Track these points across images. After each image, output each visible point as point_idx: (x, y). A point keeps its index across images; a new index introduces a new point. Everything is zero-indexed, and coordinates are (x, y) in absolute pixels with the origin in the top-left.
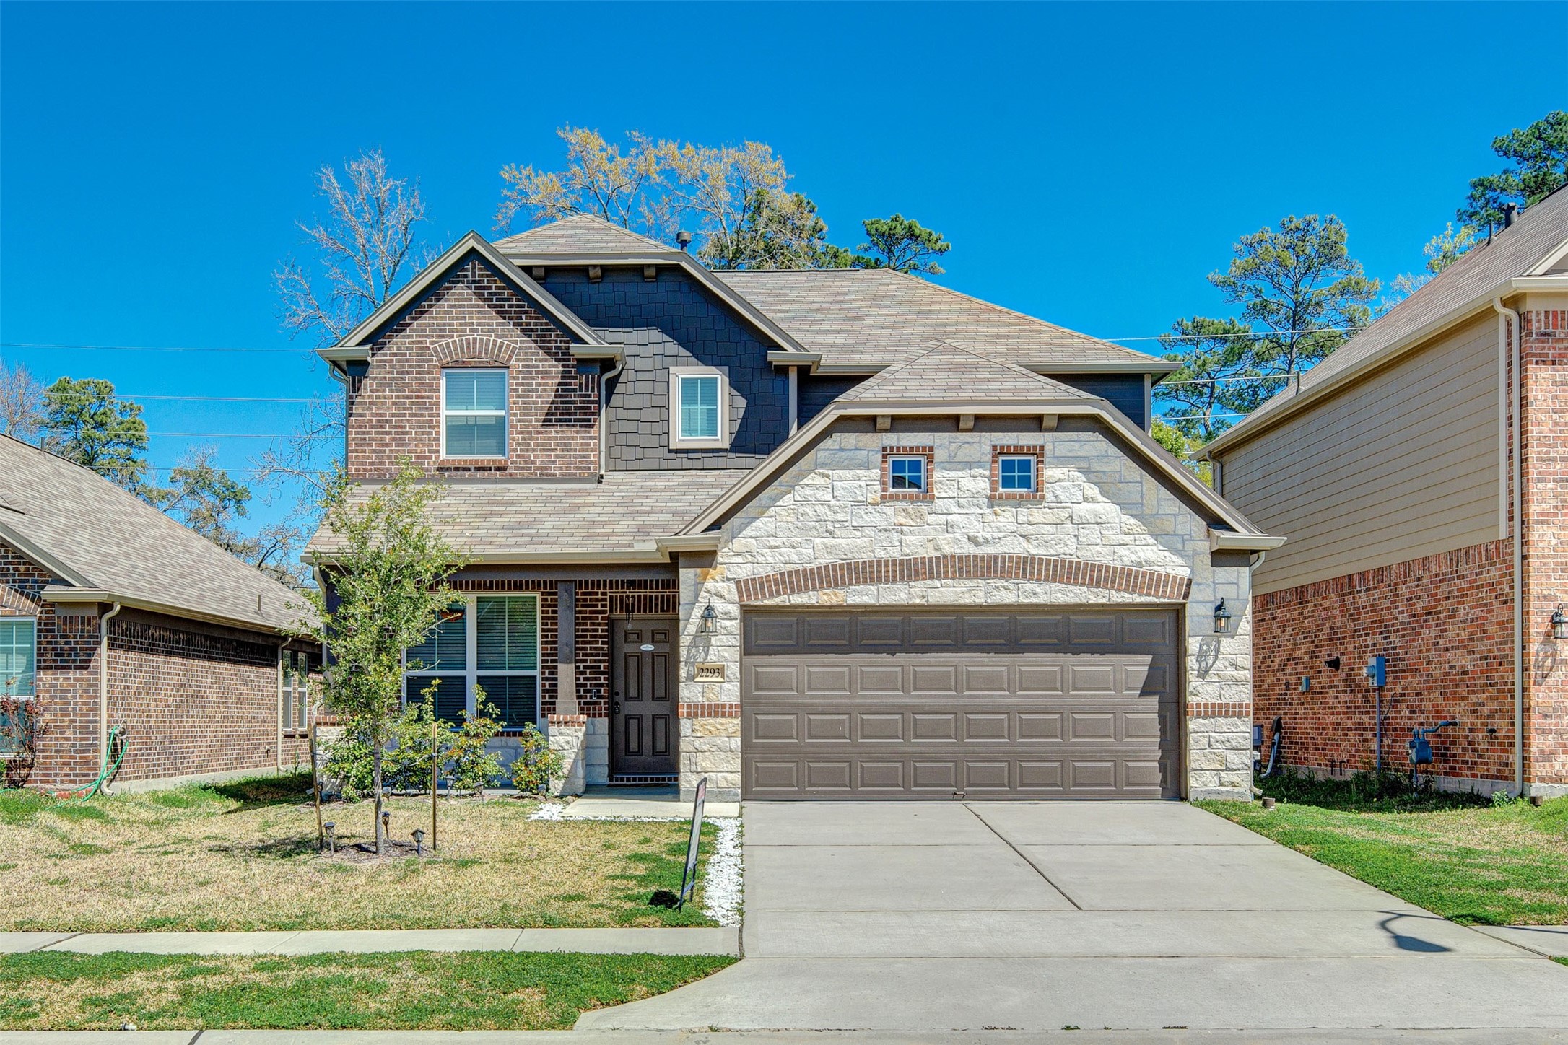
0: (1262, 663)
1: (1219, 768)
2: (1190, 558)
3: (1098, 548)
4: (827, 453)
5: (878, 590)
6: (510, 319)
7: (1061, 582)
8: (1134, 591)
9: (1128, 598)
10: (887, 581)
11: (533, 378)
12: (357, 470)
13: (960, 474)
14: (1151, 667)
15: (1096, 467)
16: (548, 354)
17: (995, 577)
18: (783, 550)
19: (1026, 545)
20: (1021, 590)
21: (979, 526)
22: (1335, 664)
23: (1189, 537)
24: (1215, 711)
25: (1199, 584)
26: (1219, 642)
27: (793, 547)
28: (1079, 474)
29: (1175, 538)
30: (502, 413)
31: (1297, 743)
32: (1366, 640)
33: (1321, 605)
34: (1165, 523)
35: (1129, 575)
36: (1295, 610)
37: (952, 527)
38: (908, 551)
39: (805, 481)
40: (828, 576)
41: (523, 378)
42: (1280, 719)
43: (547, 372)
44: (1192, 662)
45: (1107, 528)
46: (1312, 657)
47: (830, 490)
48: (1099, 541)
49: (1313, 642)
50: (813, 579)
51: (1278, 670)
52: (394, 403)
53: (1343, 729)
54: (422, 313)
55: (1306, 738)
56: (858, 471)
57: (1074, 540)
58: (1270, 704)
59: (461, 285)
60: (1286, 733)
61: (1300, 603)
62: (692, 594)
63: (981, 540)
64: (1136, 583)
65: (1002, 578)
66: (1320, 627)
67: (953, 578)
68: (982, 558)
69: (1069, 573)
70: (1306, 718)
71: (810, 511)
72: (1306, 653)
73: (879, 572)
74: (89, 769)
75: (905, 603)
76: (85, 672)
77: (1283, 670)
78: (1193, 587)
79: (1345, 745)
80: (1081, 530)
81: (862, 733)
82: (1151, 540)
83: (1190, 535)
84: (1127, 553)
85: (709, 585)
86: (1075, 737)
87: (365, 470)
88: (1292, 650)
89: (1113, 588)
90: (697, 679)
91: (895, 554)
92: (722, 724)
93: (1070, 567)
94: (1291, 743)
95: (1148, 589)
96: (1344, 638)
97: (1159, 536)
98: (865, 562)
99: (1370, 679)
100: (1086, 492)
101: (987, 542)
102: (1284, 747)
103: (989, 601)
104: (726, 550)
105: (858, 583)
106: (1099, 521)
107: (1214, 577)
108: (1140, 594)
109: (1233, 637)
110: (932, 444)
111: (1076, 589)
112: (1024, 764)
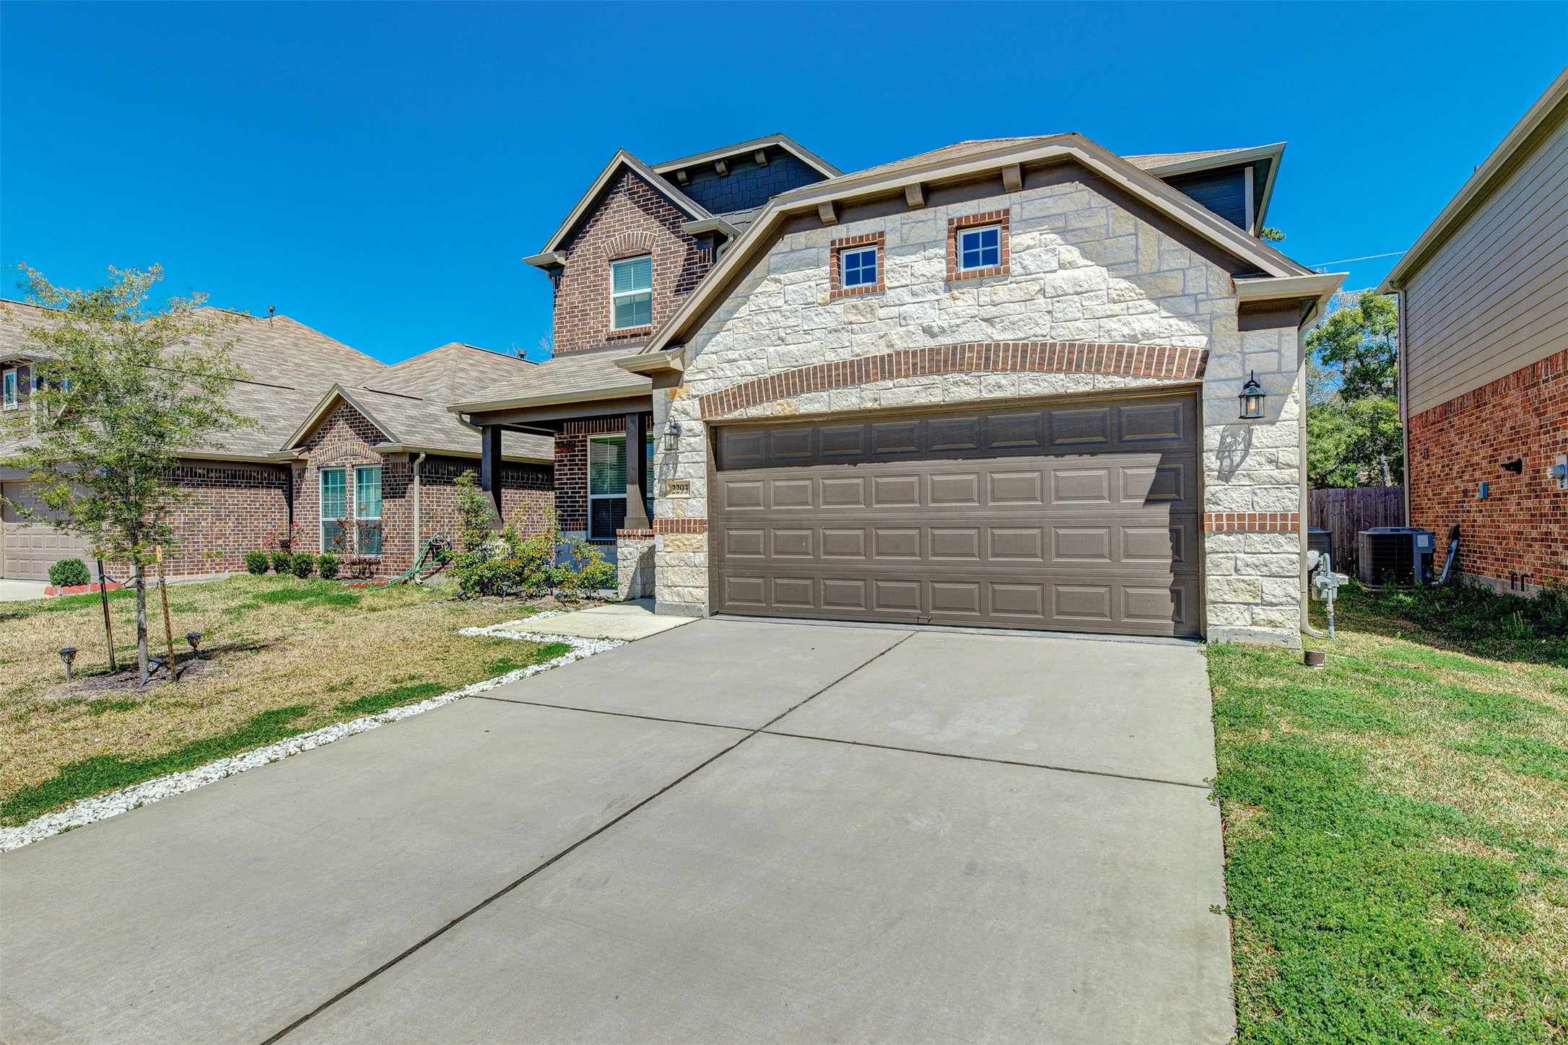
0: (1441, 471)
1: (1252, 601)
2: (1208, 324)
3: (1078, 324)
4: (778, 258)
5: (829, 396)
6: (652, 214)
7: (1032, 370)
8: (1127, 373)
9: (1119, 382)
10: (838, 386)
11: (667, 259)
12: (559, 346)
13: (913, 258)
14: (1159, 470)
15: (1075, 223)
16: (678, 237)
17: (953, 371)
18: (741, 362)
19: (990, 330)
20: (984, 384)
21: (933, 313)
22: (1516, 467)
23: (1204, 296)
24: (1243, 524)
25: (1220, 357)
26: (1250, 432)
27: (750, 359)
28: (1053, 236)
29: (1184, 301)
30: (649, 290)
31: (1475, 552)
32: (1555, 437)
33: (1500, 404)
34: (1170, 281)
35: (1120, 353)
36: (1472, 414)
37: (905, 319)
38: (858, 351)
39: (759, 289)
40: (780, 385)
41: (661, 260)
42: (1458, 526)
43: (676, 252)
44: (1210, 461)
45: (1090, 298)
46: (1490, 462)
47: (782, 295)
48: (1080, 315)
49: (1492, 445)
50: (767, 390)
51: (1456, 478)
52: (580, 293)
53: (1526, 539)
54: (596, 221)
55: (1484, 547)
56: (808, 271)
57: (1048, 317)
58: (1449, 512)
59: (620, 194)
60: (1464, 541)
61: (1478, 407)
62: (663, 413)
63: (936, 330)
64: (1129, 363)
65: (961, 371)
66: (1499, 429)
67: (907, 376)
68: (938, 351)
69: (1042, 359)
70: (1484, 526)
71: (762, 319)
72: (1484, 458)
73: (830, 376)
74: (406, 566)
75: (856, 408)
76: (403, 500)
77: (1461, 477)
78: (1212, 362)
79: (1529, 558)
80: (1057, 305)
81: (825, 549)
82: (1150, 306)
83: (1207, 293)
84: (1117, 326)
85: (677, 404)
86: (1059, 556)
87: (563, 346)
88: (1470, 456)
89: (1098, 371)
90: (669, 496)
91: (846, 355)
92: (688, 540)
93: (1043, 351)
94: (1470, 551)
95: (1146, 368)
96: (1528, 437)
97: (1161, 299)
98: (815, 367)
99: (1558, 481)
100: (1062, 256)
101: (943, 331)
102: (1463, 555)
103: (947, 399)
104: (691, 368)
105: (809, 391)
106: (1079, 289)
107: (1242, 345)
108: (1136, 376)
109: (1273, 423)
110: (882, 229)
111: (1051, 377)
112: (997, 587)
